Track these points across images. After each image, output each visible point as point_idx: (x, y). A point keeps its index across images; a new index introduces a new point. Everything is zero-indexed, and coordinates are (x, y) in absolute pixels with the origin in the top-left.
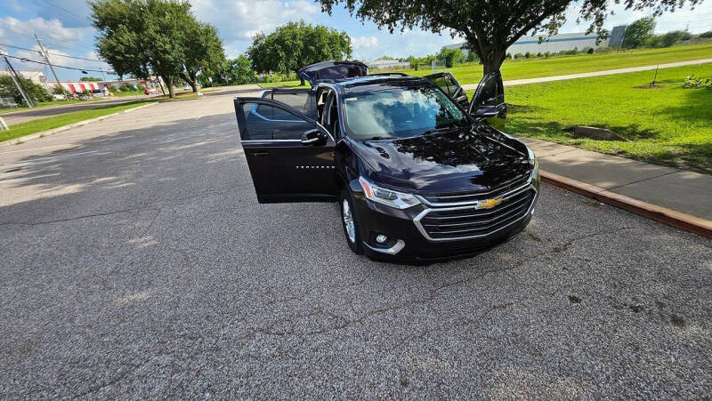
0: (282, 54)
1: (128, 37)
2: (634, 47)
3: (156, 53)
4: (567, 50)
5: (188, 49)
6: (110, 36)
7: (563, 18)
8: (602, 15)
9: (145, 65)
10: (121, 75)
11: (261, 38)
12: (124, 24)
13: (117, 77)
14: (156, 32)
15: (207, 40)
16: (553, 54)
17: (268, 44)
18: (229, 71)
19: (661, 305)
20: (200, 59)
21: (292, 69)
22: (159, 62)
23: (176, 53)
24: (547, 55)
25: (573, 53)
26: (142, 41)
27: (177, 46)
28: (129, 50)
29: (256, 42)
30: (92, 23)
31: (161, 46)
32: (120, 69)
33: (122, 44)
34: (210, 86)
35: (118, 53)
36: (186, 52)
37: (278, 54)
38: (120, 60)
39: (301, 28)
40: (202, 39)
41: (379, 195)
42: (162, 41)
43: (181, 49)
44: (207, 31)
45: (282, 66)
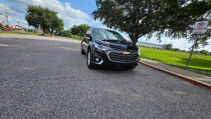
0: (80, 31)
1: (36, 16)
2: (168, 50)
3: (43, 22)
4: (153, 47)
5: (53, 23)
6: (31, 14)
7: (152, 36)
8: (160, 37)
9: (38, 25)
10: (30, 25)
11: (75, 26)
12: (36, 13)
13: (29, 25)
14: (45, 17)
15: (60, 22)
16: (150, 47)
17: (77, 27)
18: (64, 33)
19: (168, 87)
20: (56, 27)
21: (82, 35)
22: (43, 25)
23: (49, 23)
24: (149, 47)
25: (155, 48)
26: (40, 18)
27: (50, 22)
28: (35, 19)
29: (74, 27)
30: (26, 10)
31: (45, 21)
32: (30, 24)
33: (34, 17)
34: (57, 36)
35: (32, 19)
36: (52, 24)
37: (79, 31)
38: (31, 21)
39: (87, 26)
40: (59, 22)
41: (99, 46)
42: (46, 20)
43: (51, 23)
44: (60, 20)
45: (79, 34)
